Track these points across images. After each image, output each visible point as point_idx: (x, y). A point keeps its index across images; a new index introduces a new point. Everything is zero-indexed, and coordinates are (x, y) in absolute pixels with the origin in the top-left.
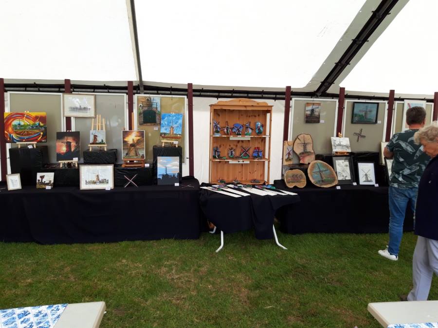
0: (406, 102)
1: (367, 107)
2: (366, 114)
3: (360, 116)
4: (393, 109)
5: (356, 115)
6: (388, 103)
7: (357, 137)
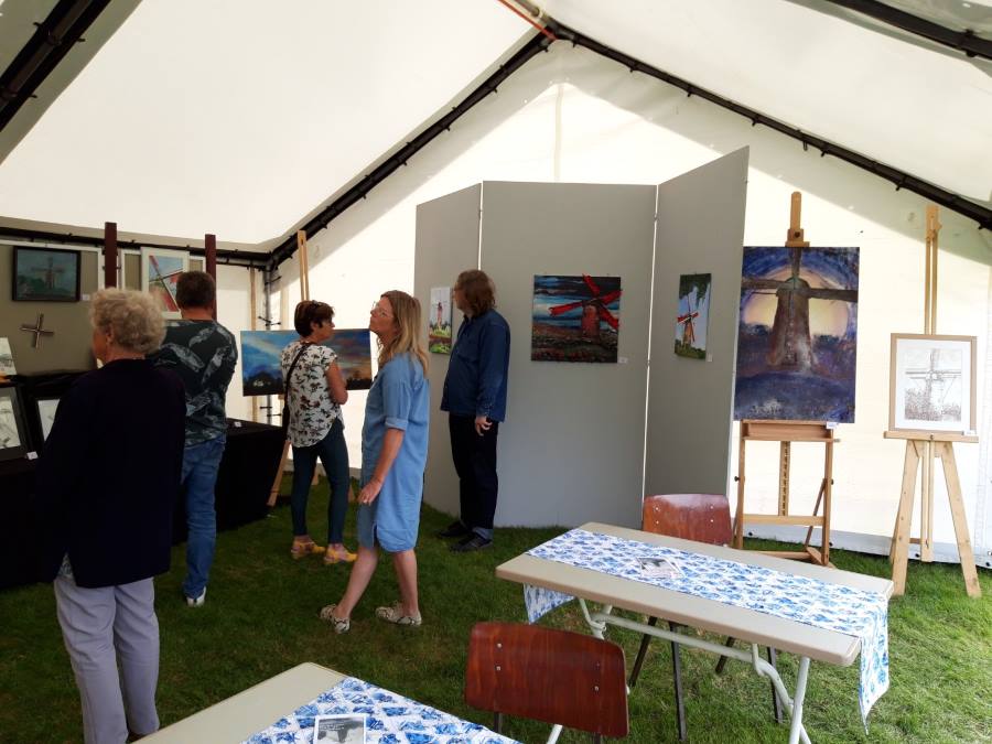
0: (146, 252)
1: (51, 259)
2: (49, 276)
3: (33, 281)
4: (116, 268)
5: (23, 279)
6: (103, 253)
7: (31, 335)
